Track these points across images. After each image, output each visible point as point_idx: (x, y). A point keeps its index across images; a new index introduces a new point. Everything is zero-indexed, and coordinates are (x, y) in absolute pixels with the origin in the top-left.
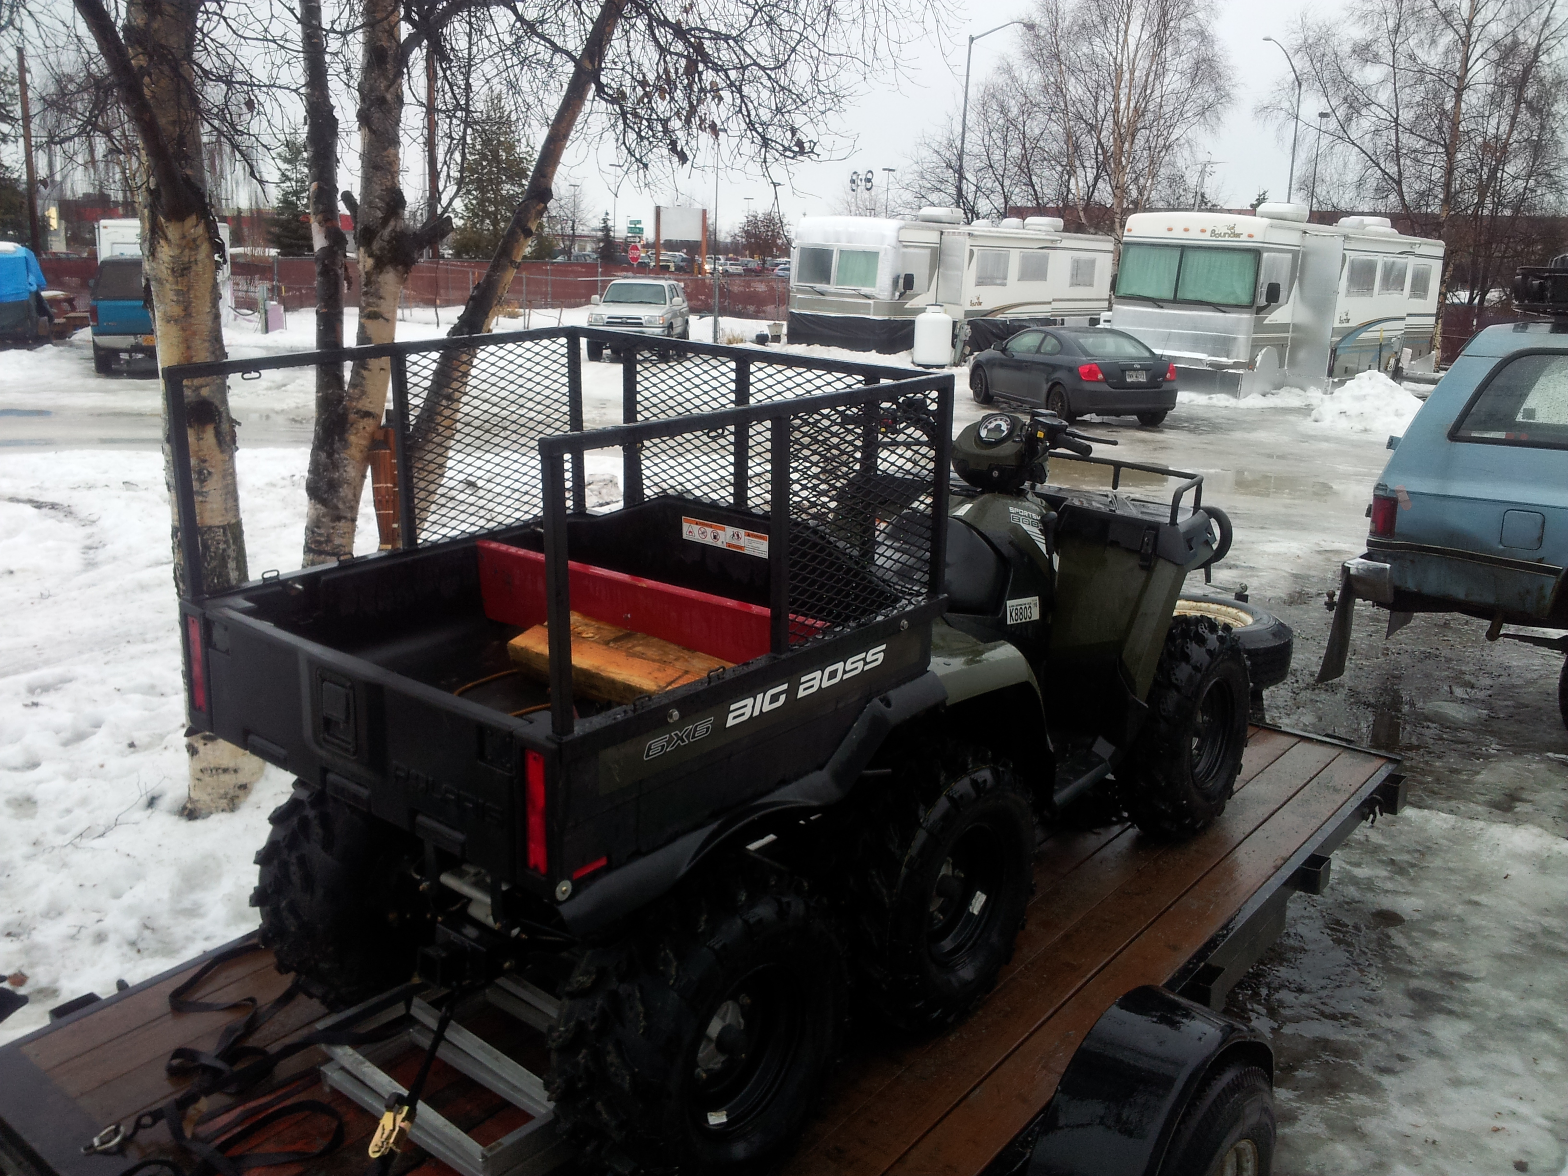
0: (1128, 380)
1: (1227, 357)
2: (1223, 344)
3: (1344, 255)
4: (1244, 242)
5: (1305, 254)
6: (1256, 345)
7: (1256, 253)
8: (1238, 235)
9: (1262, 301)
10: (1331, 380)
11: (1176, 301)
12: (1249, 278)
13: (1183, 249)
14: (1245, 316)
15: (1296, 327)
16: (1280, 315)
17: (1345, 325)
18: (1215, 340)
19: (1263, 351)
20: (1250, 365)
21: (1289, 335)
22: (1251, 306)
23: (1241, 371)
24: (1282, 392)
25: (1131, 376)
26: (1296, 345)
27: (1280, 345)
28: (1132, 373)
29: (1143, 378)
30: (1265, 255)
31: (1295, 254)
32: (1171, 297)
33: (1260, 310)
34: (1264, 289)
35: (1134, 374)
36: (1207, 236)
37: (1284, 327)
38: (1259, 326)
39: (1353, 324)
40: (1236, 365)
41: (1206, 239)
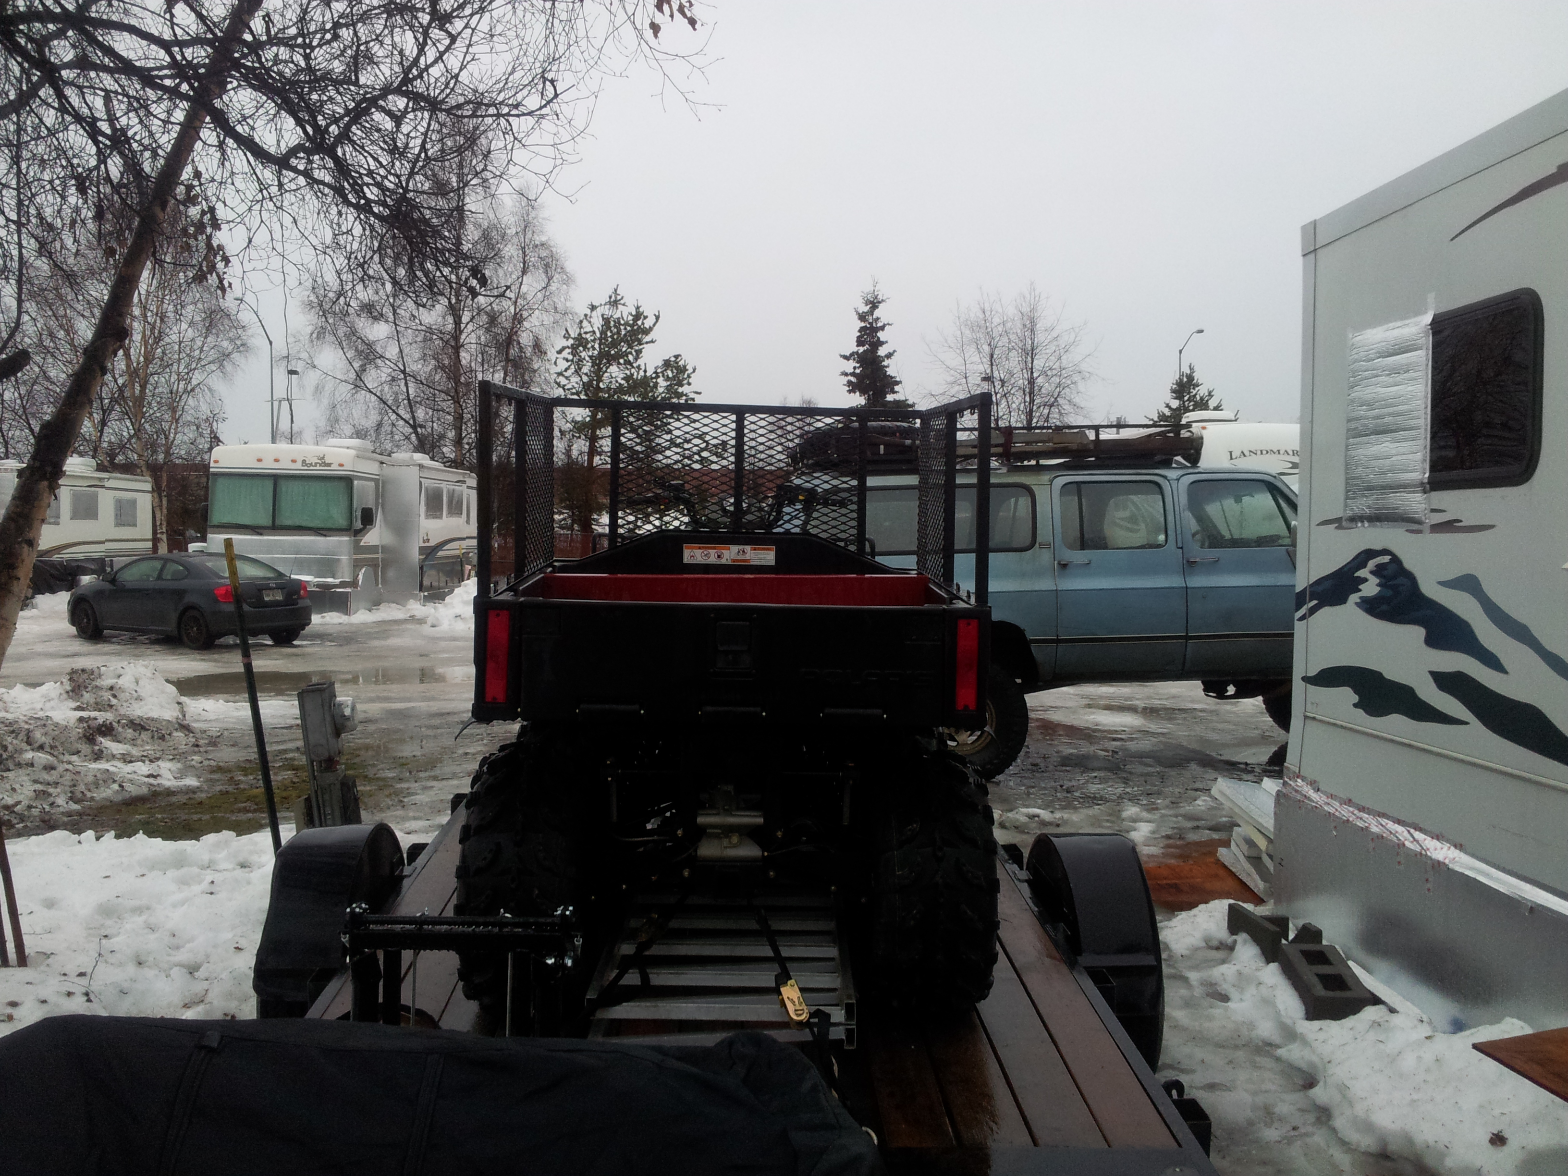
0: (266, 599)
1: (333, 577)
2: (328, 565)
3: (421, 483)
4: (335, 470)
5: (383, 482)
6: (357, 565)
7: (347, 481)
8: (329, 465)
9: (358, 525)
10: (422, 594)
11: (275, 528)
12: (344, 504)
13: (276, 479)
14: (346, 539)
15: (385, 549)
16: (373, 537)
17: (427, 544)
18: (319, 562)
19: (363, 570)
20: (354, 584)
21: (379, 556)
22: (347, 529)
23: (348, 590)
24: (382, 606)
25: (268, 595)
26: (386, 564)
27: (373, 565)
28: (268, 592)
29: (279, 597)
30: (356, 482)
31: (376, 481)
32: (270, 523)
33: (357, 533)
34: (359, 514)
35: (271, 593)
36: (299, 465)
37: (373, 549)
38: (358, 548)
39: (432, 543)
40: (343, 584)
41: (297, 468)
